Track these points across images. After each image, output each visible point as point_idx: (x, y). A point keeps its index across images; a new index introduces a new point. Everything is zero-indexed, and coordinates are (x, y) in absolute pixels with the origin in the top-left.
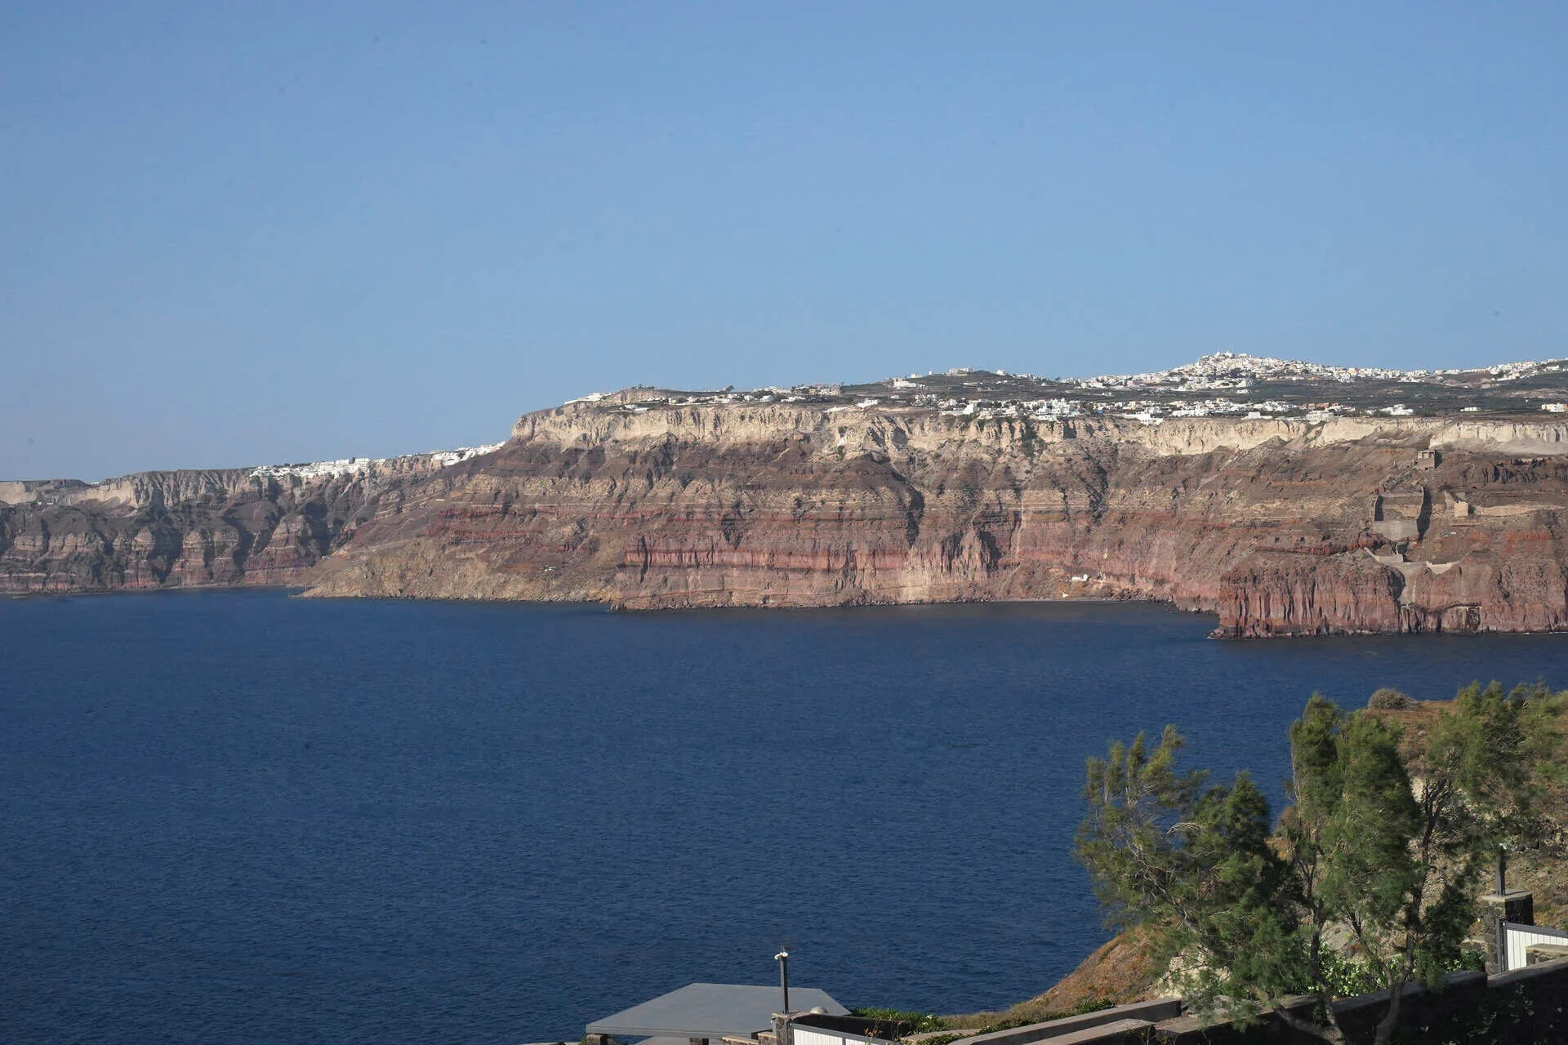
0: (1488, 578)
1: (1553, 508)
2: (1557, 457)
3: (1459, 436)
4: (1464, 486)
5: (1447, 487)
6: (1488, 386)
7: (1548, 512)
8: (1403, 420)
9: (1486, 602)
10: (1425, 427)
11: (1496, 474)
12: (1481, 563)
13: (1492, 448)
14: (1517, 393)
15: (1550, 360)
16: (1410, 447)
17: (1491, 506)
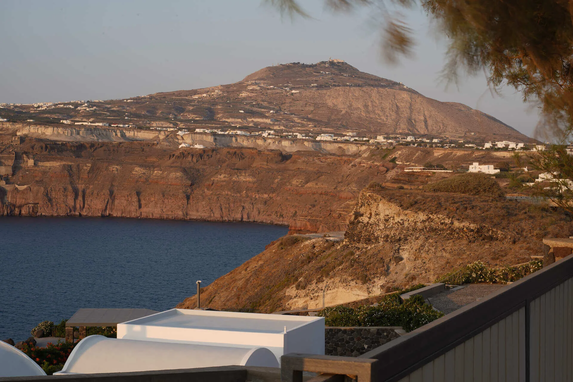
0: (42, 192)
1: (70, 164)
2: (72, 142)
3: (29, 131)
4: (32, 153)
5: (26, 153)
6: (33, 112)
7: (68, 165)
8: (4, 123)
9: (41, 202)
10: (14, 127)
11: (46, 147)
12: (39, 186)
13: (43, 137)
14: (46, 115)
15: (59, 102)
16: (8, 135)
17: (44, 162)
